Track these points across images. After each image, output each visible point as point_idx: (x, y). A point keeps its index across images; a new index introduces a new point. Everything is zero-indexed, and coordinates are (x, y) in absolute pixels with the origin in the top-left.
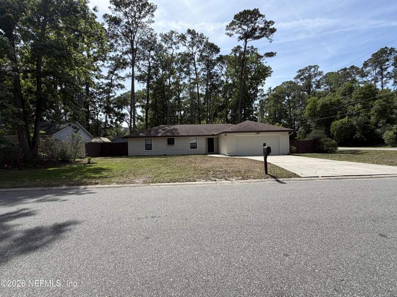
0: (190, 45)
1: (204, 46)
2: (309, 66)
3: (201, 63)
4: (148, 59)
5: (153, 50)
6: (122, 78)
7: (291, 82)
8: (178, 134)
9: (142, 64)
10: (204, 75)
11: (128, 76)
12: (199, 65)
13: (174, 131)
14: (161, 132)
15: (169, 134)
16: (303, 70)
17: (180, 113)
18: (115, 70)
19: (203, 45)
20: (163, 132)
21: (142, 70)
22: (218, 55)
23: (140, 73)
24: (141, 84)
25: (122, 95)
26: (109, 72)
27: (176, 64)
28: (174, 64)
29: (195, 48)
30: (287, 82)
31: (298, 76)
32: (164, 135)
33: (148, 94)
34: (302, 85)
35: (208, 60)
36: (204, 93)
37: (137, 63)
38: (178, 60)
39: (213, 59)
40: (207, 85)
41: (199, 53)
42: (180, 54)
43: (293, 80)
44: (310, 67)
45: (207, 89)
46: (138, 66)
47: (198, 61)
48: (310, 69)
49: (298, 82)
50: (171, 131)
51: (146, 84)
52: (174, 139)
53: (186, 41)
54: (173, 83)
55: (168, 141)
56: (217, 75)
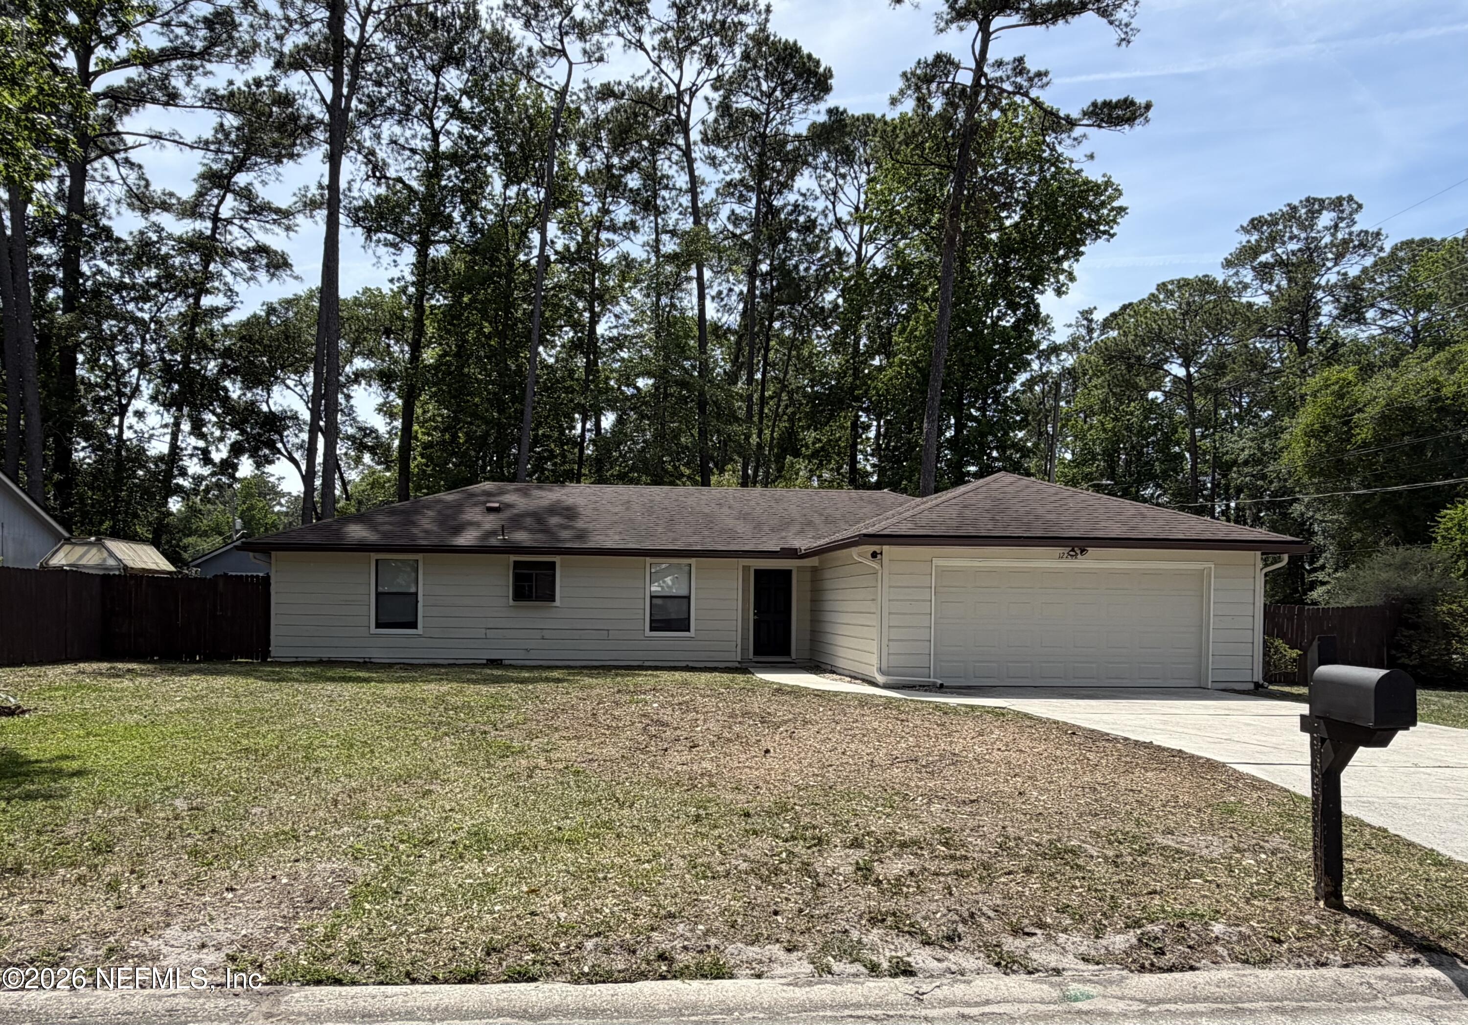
0: (664, 43)
1: (746, 56)
2: (1309, 201)
3: (720, 153)
4: (428, 117)
5: (458, 61)
6: (278, 211)
7: (1206, 285)
8: (582, 535)
9: (393, 142)
10: (735, 218)
11: (311, 205)
12: (713, 161)
13: (554, 520)
14: (477, 524)
15: (521, 537)
16: (1273, 221)
17: (598, 424)
18: (239, 165)
19: (738, 50)
20: (490, 522)
21: (391, 173)
22: (818, 113)
23: (382, 190)
24: (382, 250)
25: (271, 310)
26: (203, 176)
27: (584, 151)
28: (573, 147)
29: (692, 64)
30: (1183, 284)
31: (1247, 254)
32: (494, 541)
33: (419, 308)
34: (1261, 300)
35: (763, 136)
36: (733, 320)
37: (367, 132)
38: (598, 125)
39: (791, 131)
40: (752, 273)
41: (716, 97)
42: (606, 92)
43: (1220, 276)
44: (1314, 206)
45: (748, 299)
46: (372, 153)
47: (706, 141)
48: (1313, 214)
49: (1246, 287)
50: (539, 517)
51: (409, 254)
52: (553, 564)
53: (643, 22)
54: (565, 257)
55: (517, 578)
56: (810, 225)
